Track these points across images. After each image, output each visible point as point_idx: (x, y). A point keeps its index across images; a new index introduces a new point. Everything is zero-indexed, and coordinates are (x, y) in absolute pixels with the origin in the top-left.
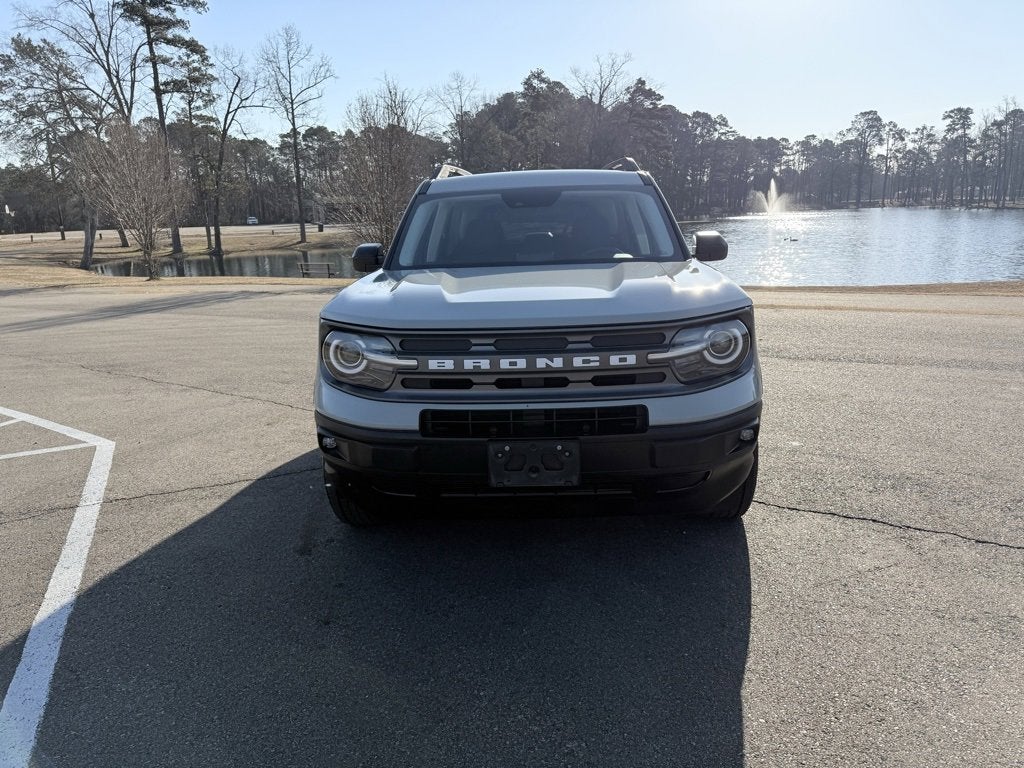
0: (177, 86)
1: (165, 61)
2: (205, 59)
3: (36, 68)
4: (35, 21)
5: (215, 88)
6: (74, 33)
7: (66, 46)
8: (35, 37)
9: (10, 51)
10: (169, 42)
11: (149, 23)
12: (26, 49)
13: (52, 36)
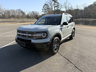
0: (56, 7)
1: (55, 4)
2: (59, 4)
3: (46, 6)
4: (46, 2)
5: (59, 6)
6: (49, 3)
7: (48, 4)
8: (46, 3)
9: (44, 5)
10: (56, 3)
11: (55, 1)
12: (46, 4)
13: (47, 3)
